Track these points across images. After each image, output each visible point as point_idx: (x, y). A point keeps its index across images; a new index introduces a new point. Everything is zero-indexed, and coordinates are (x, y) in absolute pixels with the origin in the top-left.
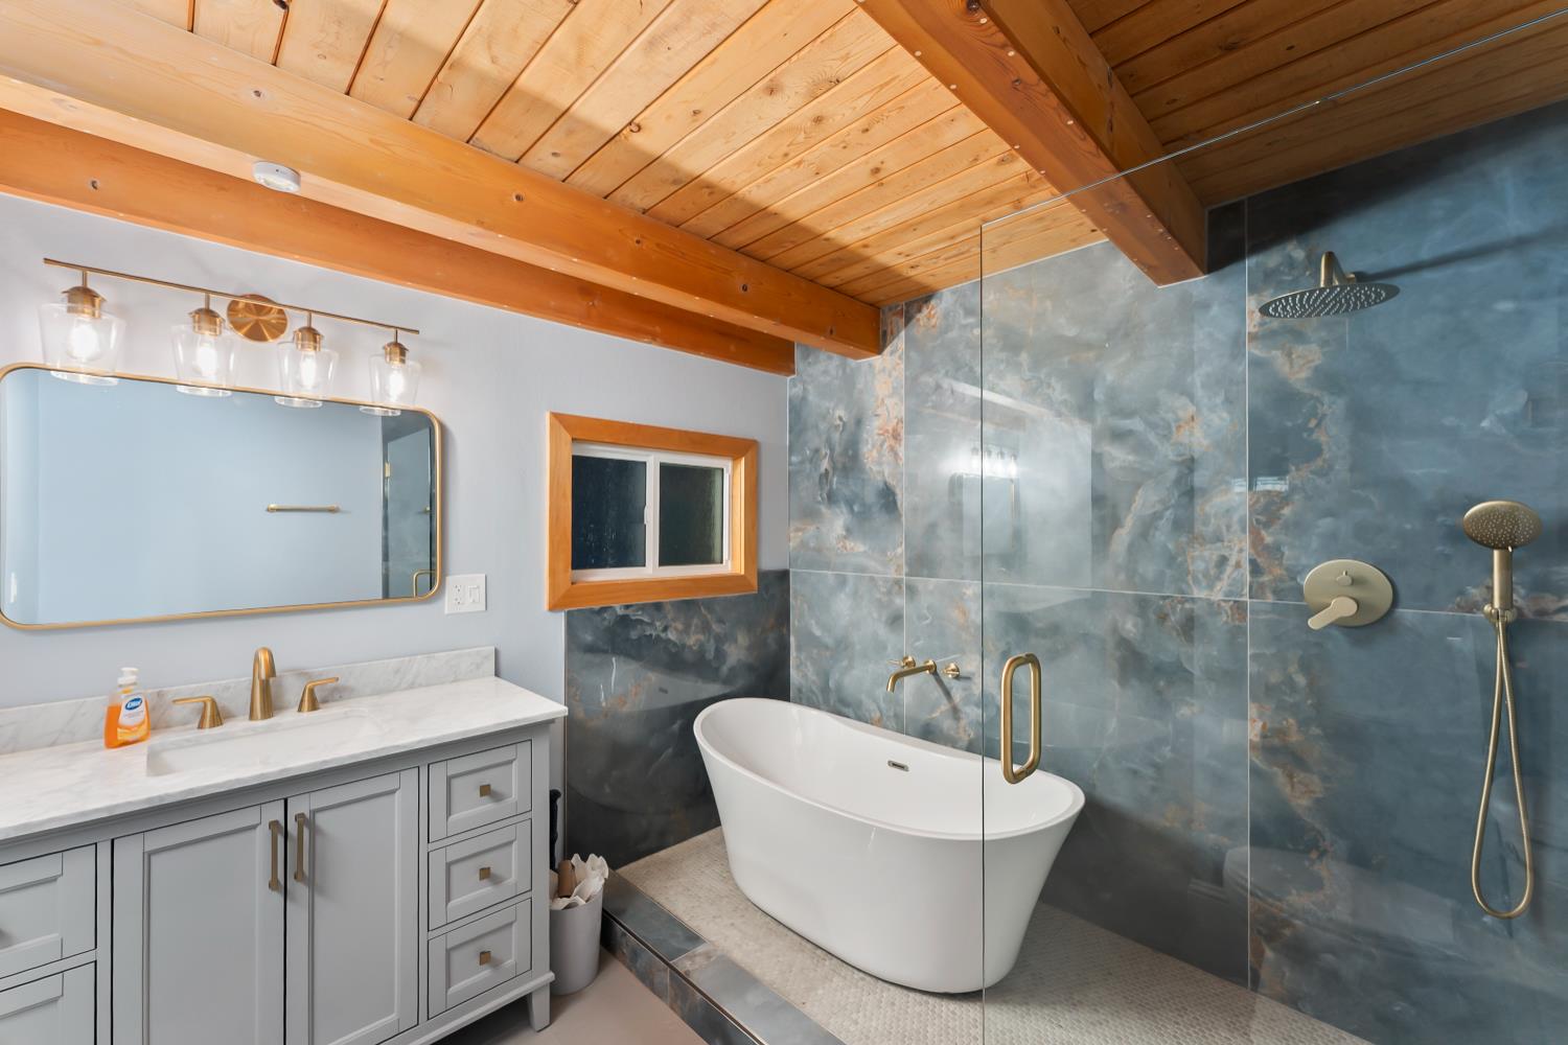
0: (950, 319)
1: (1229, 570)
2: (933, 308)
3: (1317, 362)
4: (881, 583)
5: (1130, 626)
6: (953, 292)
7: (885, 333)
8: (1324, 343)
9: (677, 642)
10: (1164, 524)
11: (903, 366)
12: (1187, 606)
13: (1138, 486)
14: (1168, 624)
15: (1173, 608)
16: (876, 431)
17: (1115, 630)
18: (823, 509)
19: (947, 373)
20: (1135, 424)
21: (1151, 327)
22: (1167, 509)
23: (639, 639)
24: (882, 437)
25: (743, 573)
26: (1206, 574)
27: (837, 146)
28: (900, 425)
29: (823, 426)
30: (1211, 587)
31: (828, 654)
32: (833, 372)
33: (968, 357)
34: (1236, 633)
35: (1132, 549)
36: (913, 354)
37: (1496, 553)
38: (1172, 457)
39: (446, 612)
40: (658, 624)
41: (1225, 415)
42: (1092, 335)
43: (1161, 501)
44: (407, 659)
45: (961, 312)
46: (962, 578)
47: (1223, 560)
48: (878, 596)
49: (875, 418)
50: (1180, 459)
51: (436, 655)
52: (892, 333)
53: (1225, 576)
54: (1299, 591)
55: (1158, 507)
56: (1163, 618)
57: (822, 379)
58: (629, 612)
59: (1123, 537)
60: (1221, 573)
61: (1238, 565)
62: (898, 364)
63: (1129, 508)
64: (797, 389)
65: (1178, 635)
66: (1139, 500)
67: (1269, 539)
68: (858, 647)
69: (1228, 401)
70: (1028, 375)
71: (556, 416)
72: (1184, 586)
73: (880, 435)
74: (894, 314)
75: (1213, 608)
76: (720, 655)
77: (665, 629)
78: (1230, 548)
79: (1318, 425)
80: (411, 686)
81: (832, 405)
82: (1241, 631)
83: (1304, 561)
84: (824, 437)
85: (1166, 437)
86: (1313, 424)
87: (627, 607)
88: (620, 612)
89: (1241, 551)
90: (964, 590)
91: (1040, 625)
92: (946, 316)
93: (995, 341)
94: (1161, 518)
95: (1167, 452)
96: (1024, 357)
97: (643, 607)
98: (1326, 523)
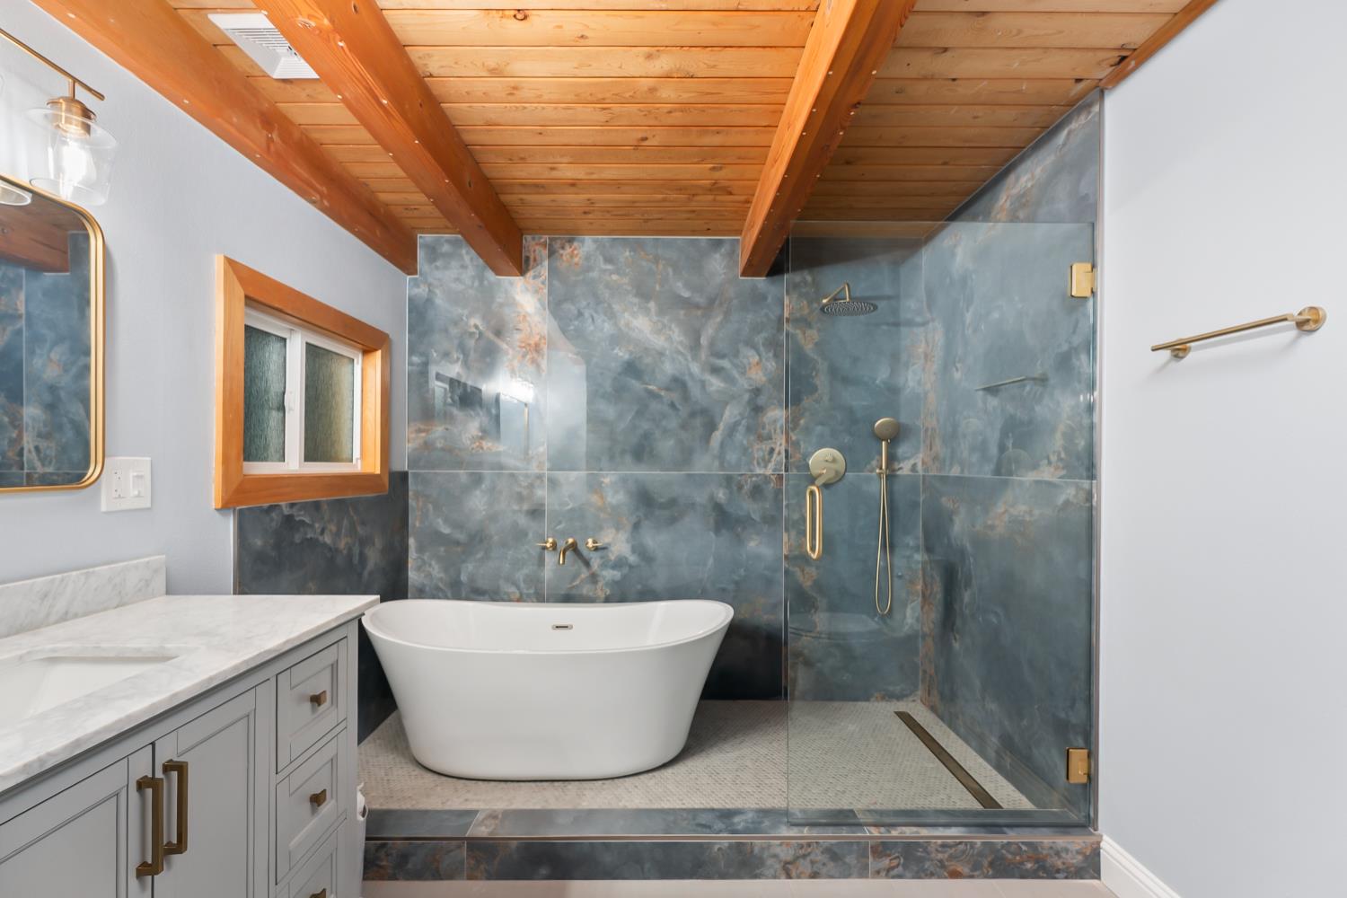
0: (592, 261)
1: (775, 456)
2: (575, 249)
3: (816, 340)
4: (522, 478)
5: (721, 495)
6: (595, 241)
7: (528, 258)
8: (819, 330)
9: (332, 546)
10: (741, 429)
11: (546, 291)
12: (754, 479)
13: (727, 404)
14: (744, 491)
15: (746, 482)
16: (518, 344)
17: (712, 498)
18: (455, 411)
19: (588, 304)
20: (725, 363)
21: (735, 302)
22: (743, 419)
23: (302, 543)
24: (524, 350)
25: (378, 472)
26: (763, 460)
27: (642, 111)
28: (543, 341)
29: (454, 331)
30: (766, 467)
31: (459, 549)
32: (468, 282)
33: (607, 295)
34: (778, 492)
35: (722, 445)
36: (556, 283)
37: (883, 443)
38: (746, 386)
39: (104, 508)
40: (317, 525)
41: (774, 364)
42: (700, 300)
43: (740, 414)
44: (59, 576)
45: (601, 258)
46: (601, 470)
47: (772, 451)
48: (518, 489)
49: (515, 331)
50: (751, 388)
51: (97, 569)
52: (535, 260)
53: (773, 460)
54: (807, 467)
55: (738, 418)
56: (740, 488)
57: (453, 285)
58: (294, 511)
59: (717, 436)
60: (771, 457)
61: (779, 453)
62: (542, 289)
63: (722, 417)
64: (420, 290)
65: (749, 497)
66: (727, 413)
67: (794, 438)
68: (496, 538)
69: (776, 356)
70: (655, 318)
71: (230, 263)
72: (752, 467)
73: (520, 347)
74: (537, 244)
75: (766, 479)
76: (363, 559)
77: (322, 532)
78: (775, 443)
79: (816, 375)
80: (64, 618)
81: (466, 312)
82: (781, 490)
83: (810, 450)
84: (456, 342)
85: (743, 373)
86: (814, 374)
87: (292, 505)
88: (286, 511)
89: (781, 445)
90: (602, 479)
91: (662, 500)
92: (588, 258)
93: (629, 288)
94: (740, 424)
95: (743, 383)
96: (652, 305)
97: (304, 506)
98: (819, 428)
